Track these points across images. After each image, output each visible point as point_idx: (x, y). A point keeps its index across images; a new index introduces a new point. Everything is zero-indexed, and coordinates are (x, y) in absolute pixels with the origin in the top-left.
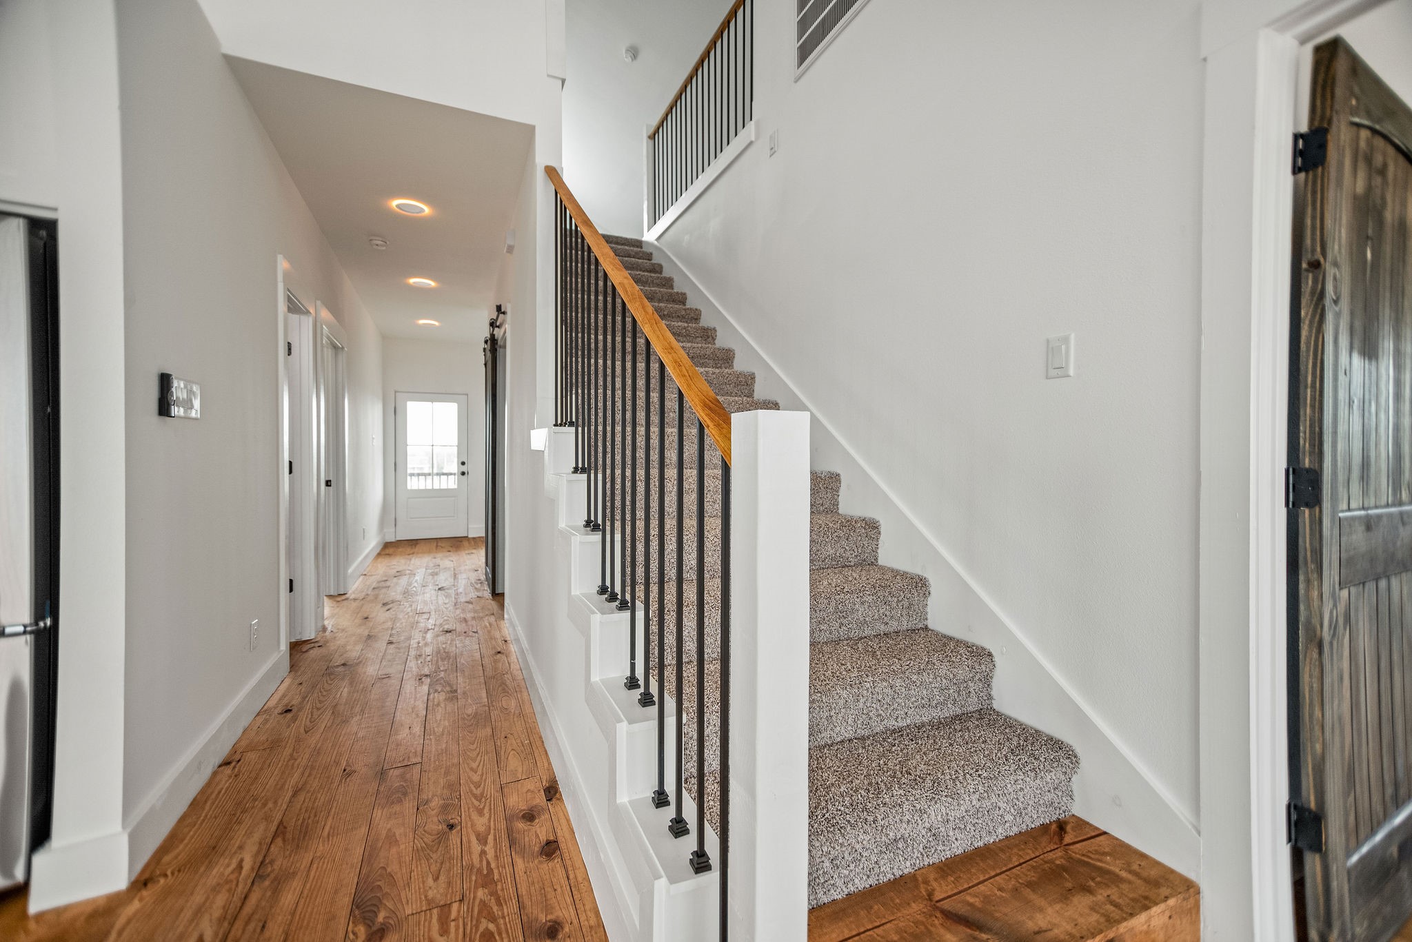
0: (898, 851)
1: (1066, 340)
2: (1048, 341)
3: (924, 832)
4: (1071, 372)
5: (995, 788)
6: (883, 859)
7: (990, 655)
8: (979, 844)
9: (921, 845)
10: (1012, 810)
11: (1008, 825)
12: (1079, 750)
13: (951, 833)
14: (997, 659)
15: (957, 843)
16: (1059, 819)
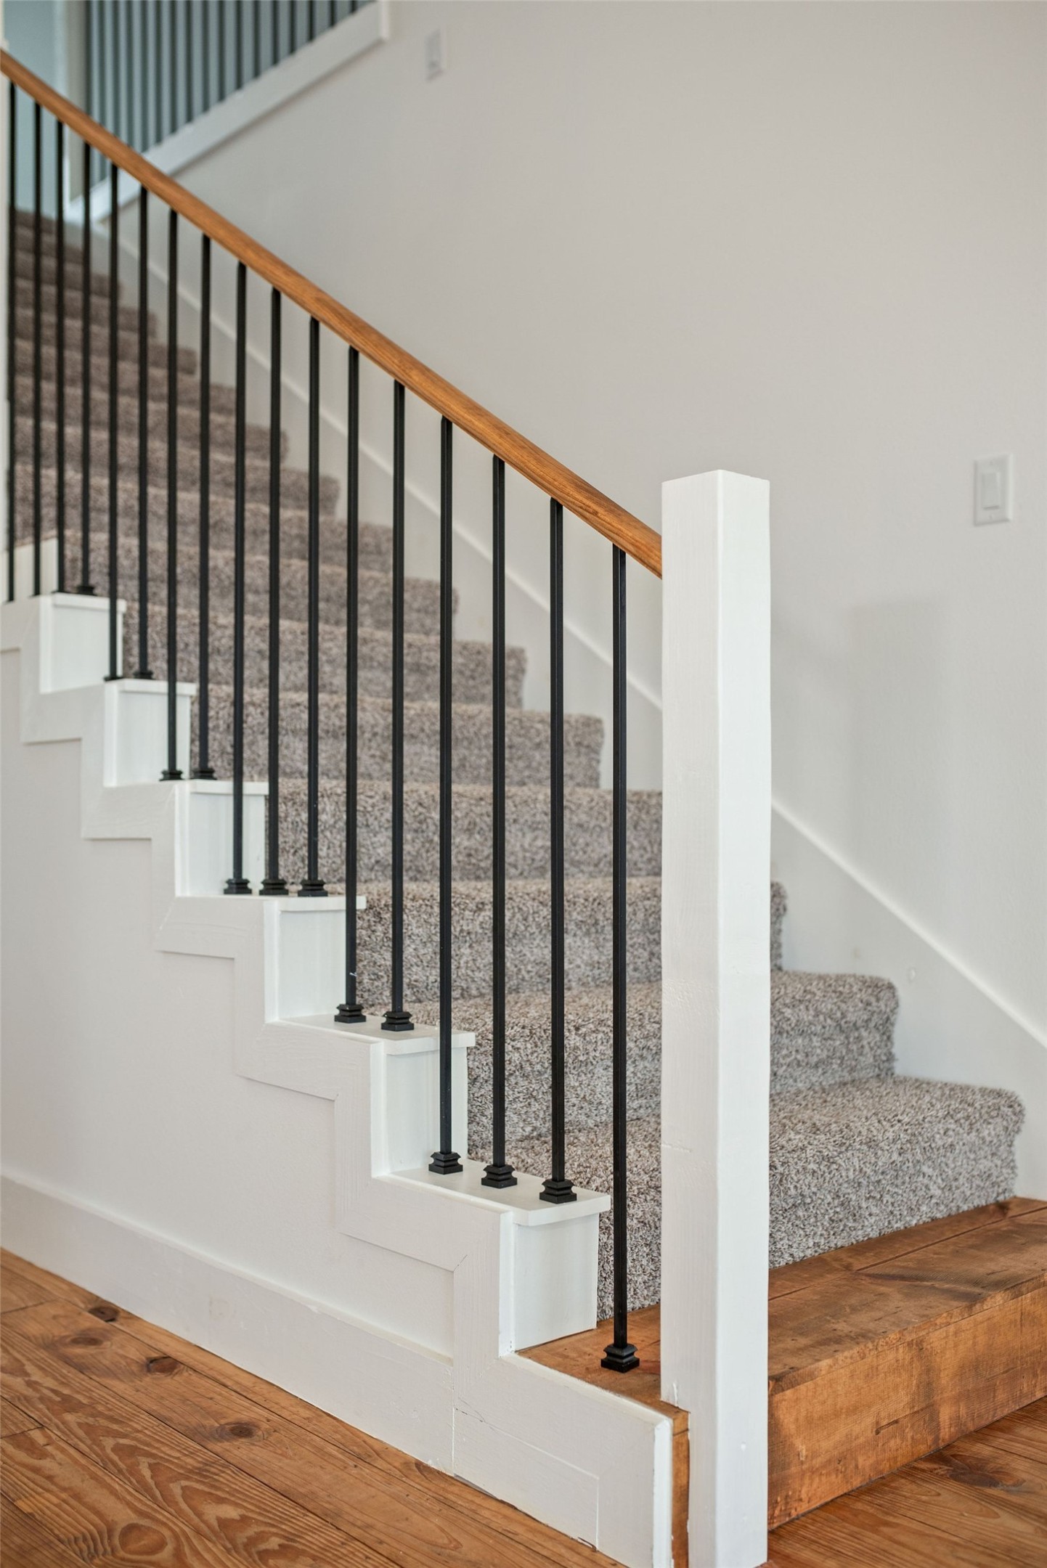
0: (798, 1222)
1: (1001, 464)
2: (976, 466)
3: (829, 1199)
4: (1010, 514)
5: (920, 1138)
6: (778, 1231)
7: (891, 987)
8: (898, 1225)
9: (827, 1217)
10: (939, 1181)
11: (934, 1201)
12: (1023, 1097)
13: (864, 1205)
14: (901, 993)
15: (872, 1220)
16: (997, 1201)
